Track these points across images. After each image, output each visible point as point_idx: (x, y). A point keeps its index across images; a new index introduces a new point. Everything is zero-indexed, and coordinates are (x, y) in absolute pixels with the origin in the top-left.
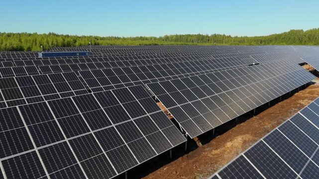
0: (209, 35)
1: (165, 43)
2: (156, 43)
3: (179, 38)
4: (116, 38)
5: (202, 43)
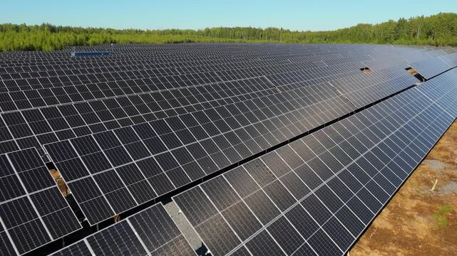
1: (203, 40)
2: (192, 39)
3: (224, 32)
4: (137, 31)
5: (253, 40)
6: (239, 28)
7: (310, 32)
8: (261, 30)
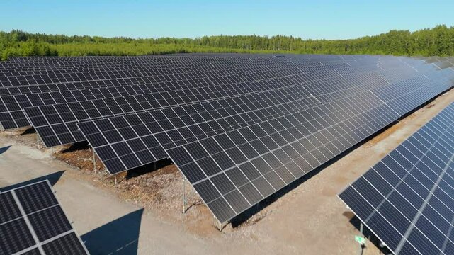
0: (270, 37)
2: (186, 49)
3: (224, 41)
5: (258, 49)
6: (241, 36)
7: (324, 41)
8: (266, 39)
